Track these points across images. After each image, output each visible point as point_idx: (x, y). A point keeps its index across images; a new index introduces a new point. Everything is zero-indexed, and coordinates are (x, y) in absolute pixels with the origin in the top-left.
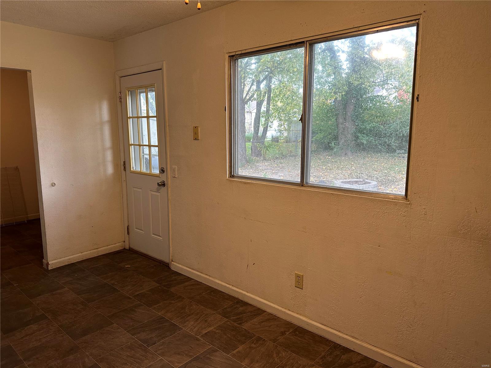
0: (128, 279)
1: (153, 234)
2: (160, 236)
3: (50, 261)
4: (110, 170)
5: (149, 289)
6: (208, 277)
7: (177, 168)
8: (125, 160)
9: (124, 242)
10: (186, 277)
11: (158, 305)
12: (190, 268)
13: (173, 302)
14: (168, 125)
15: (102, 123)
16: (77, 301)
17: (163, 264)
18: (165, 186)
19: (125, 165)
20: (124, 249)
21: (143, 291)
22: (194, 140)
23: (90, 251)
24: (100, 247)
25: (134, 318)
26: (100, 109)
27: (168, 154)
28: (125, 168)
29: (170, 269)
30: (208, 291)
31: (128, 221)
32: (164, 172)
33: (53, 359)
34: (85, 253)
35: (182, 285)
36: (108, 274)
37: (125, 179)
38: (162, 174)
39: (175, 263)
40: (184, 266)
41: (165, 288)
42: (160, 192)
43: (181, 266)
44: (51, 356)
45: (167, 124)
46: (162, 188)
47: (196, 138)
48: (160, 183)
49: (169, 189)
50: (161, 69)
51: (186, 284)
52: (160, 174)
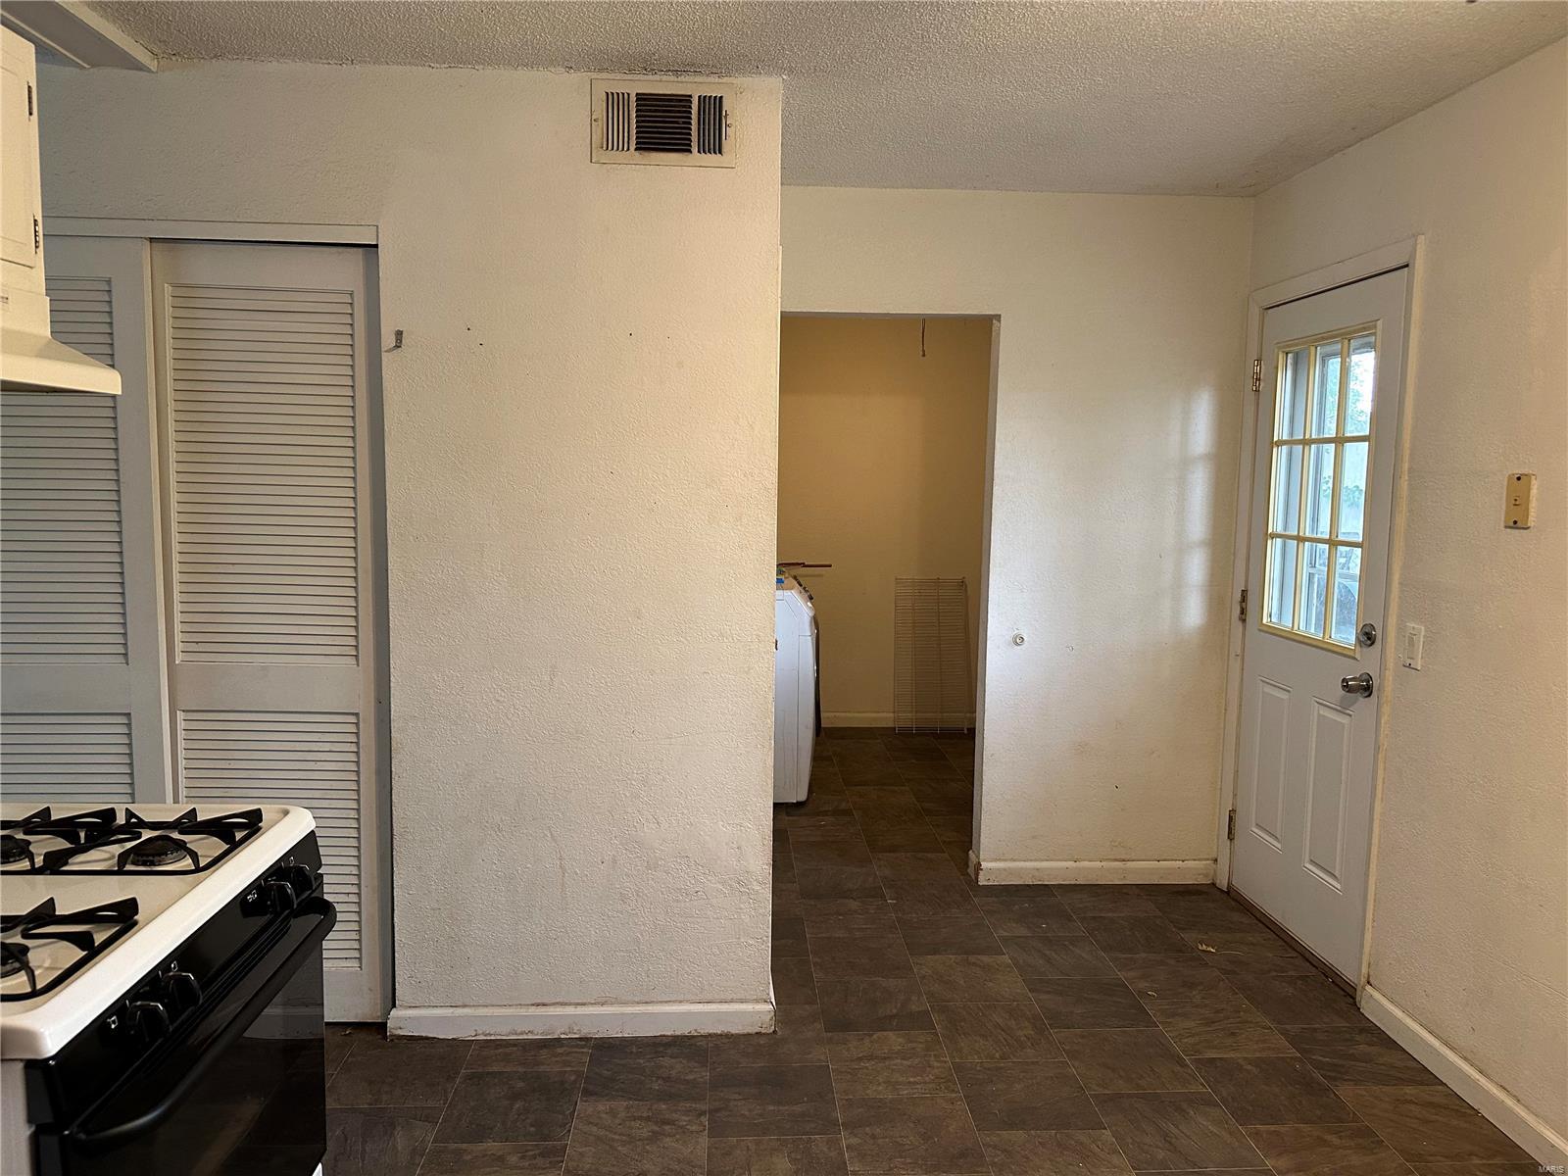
0: (1194, 993)
1: (1312, 862)
2: (1333, 876)
3: (984, 860)
4: (1194, 613)
5: (1258, 1055)
6: (1510, 1102)
7: (1423, 633)
8: (1246, 586)
9: (1216, 860)
10: (1414, 1064)
11: (1272, 1128)
12: (1437, 1037)
13: (1334, 1140)
14: (1409, 469)
15: (1185, 463)
16: (1024, 1008)
17: (1333, 982)
18: (1369, 695)
19: (1246, 603)
20: (1214, 884)
21: (1232, 1055)
22: (1506, 527)
23: (1102, 864)
24: (1134, 858)
25: (1176, 1138)
26: (1187, 416)
27: (1396, 577)
28: (1243, 611)
29: (1359, 1009)
30: (1498, 1161)
31: (1235, 795)
32: (1373, 643)
33: (909, 1161)
34: (1086, 864)
35: (1386, 1089)
36: (1137, 956)
37: (1239, 652)
38: (1365, 649)
39: (1377, 995)
40: (1411, 1016)
41: (1317, 1075)
42: (1350, 716)
43: (1399, 1013)
44: (907, 1147)
45: (1406, 466)
46: (1361, 699)
47: (1515, 522)
48: (1351, 680)
49: (1386, 709)
50: (1407, 266)
51: (1409, 1091)
52: (1358, 647)
